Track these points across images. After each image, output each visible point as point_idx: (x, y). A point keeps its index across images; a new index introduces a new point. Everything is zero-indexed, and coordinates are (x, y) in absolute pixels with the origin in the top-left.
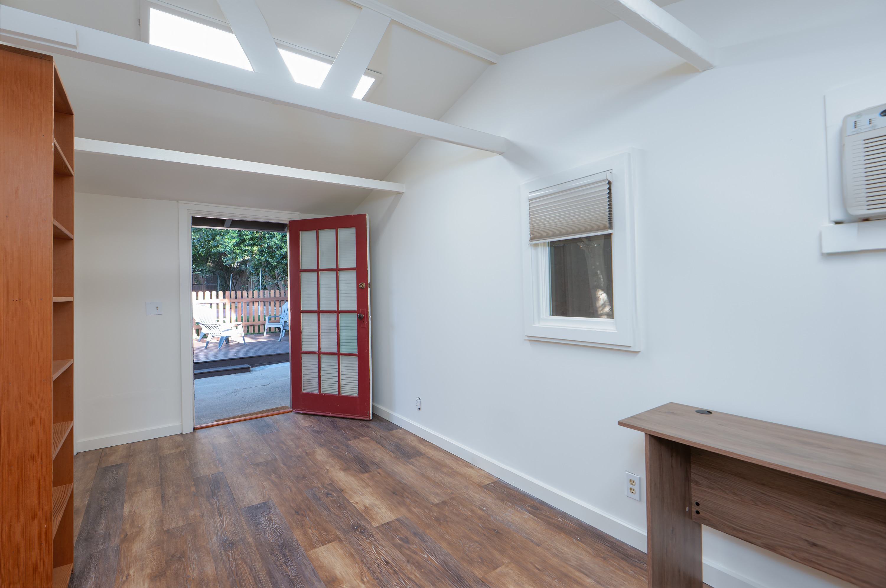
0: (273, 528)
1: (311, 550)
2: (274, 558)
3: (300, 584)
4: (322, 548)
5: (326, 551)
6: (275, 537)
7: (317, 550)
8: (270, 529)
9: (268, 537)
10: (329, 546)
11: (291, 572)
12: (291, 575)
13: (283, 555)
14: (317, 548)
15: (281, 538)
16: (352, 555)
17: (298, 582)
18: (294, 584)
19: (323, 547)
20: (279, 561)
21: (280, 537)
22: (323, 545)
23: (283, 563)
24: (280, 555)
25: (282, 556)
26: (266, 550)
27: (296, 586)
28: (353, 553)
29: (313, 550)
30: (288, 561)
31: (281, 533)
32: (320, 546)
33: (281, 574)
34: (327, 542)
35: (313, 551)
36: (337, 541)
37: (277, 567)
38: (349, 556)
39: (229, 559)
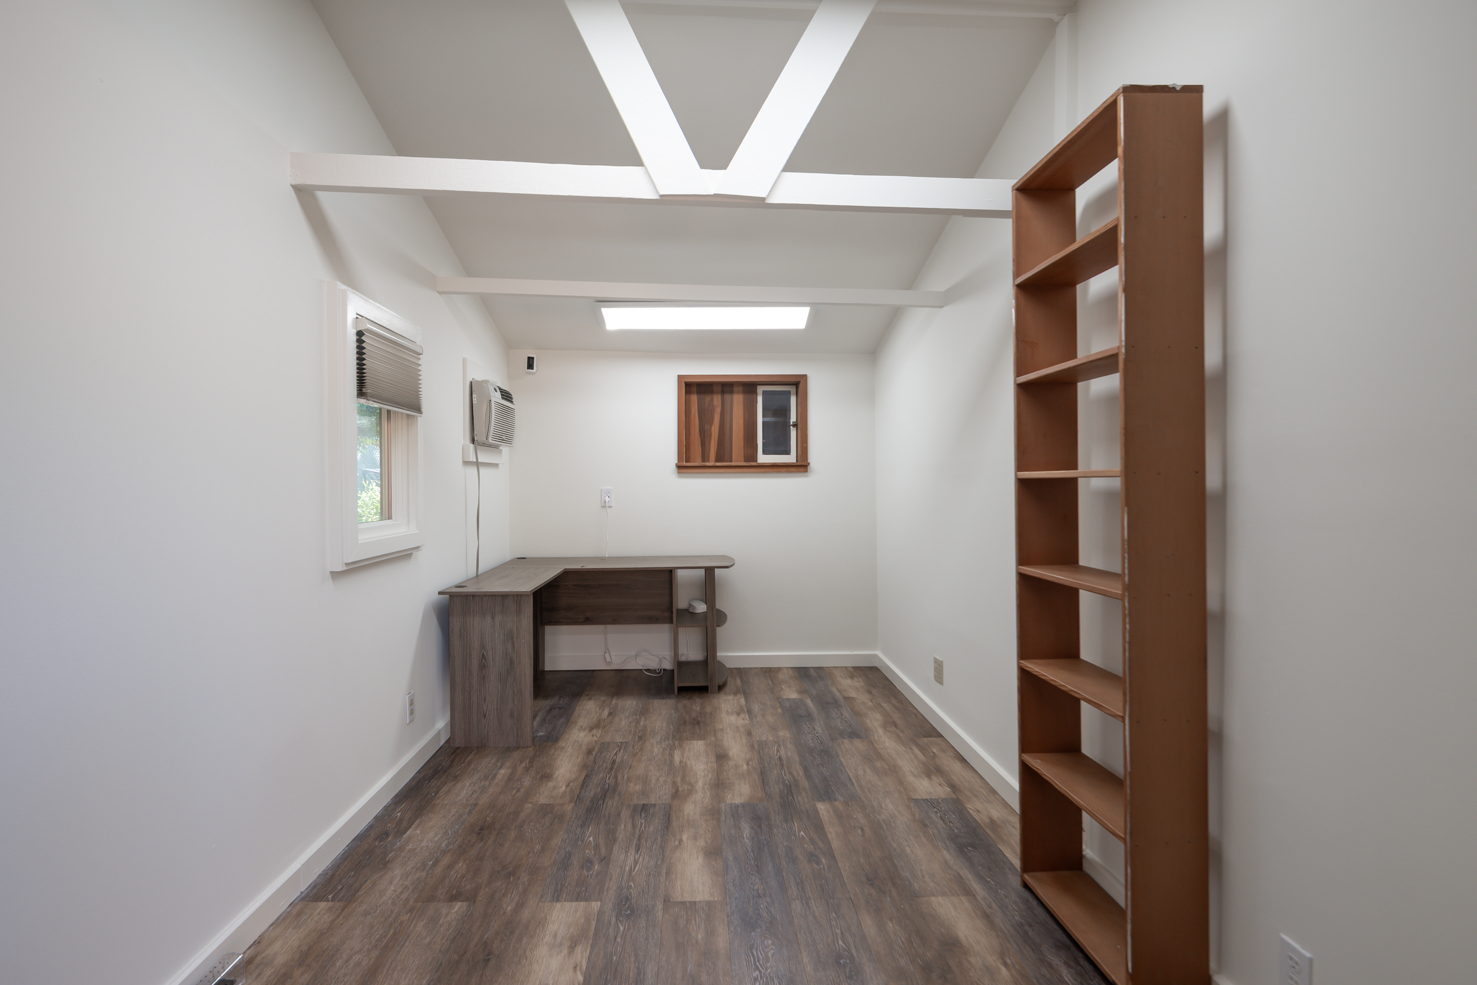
0: (760, 972)
1: (716, 901)
2: (772, 910)
3: (750, 864)
4: (699, 898)
5: (697, 891)
6: (762, 947)
7: (707, 898)
8: (766, 970)
9: (774, 953)
10: (687, 898)
11: (755, 881)
12: (756, 878)
13: (758, 909)
14: (705, 901)
15: (753, 941)
16: (668, 874)
17: (751, 868)
18: (757, 866)
19: (698, 900)
20: (767, 902)
21: (753, 945)
22: (695, 902)
23: (761, 897)
24: (763, 911)
25: (761, 908)
26: (782, 928)
27: (754, 863)
28: (664, 876)
29: (713, 900)
30: (753, 896)
31: (749, 952)
32: (700, 902)
33: (769, 883)
34: (686, 905)
35: (714, 898)
36: (671, 900)
37: (770, 894)
38: (673, 874)
39: (842, 933)
